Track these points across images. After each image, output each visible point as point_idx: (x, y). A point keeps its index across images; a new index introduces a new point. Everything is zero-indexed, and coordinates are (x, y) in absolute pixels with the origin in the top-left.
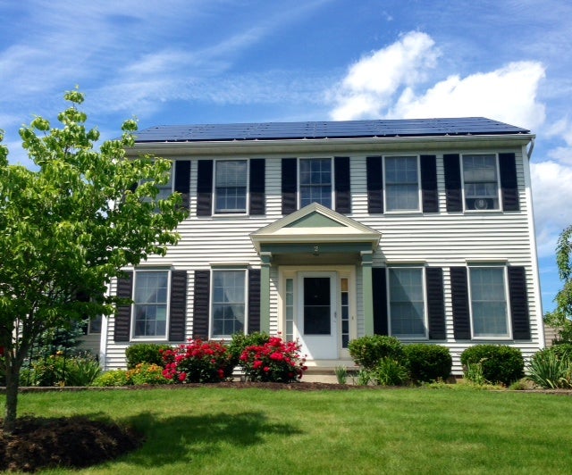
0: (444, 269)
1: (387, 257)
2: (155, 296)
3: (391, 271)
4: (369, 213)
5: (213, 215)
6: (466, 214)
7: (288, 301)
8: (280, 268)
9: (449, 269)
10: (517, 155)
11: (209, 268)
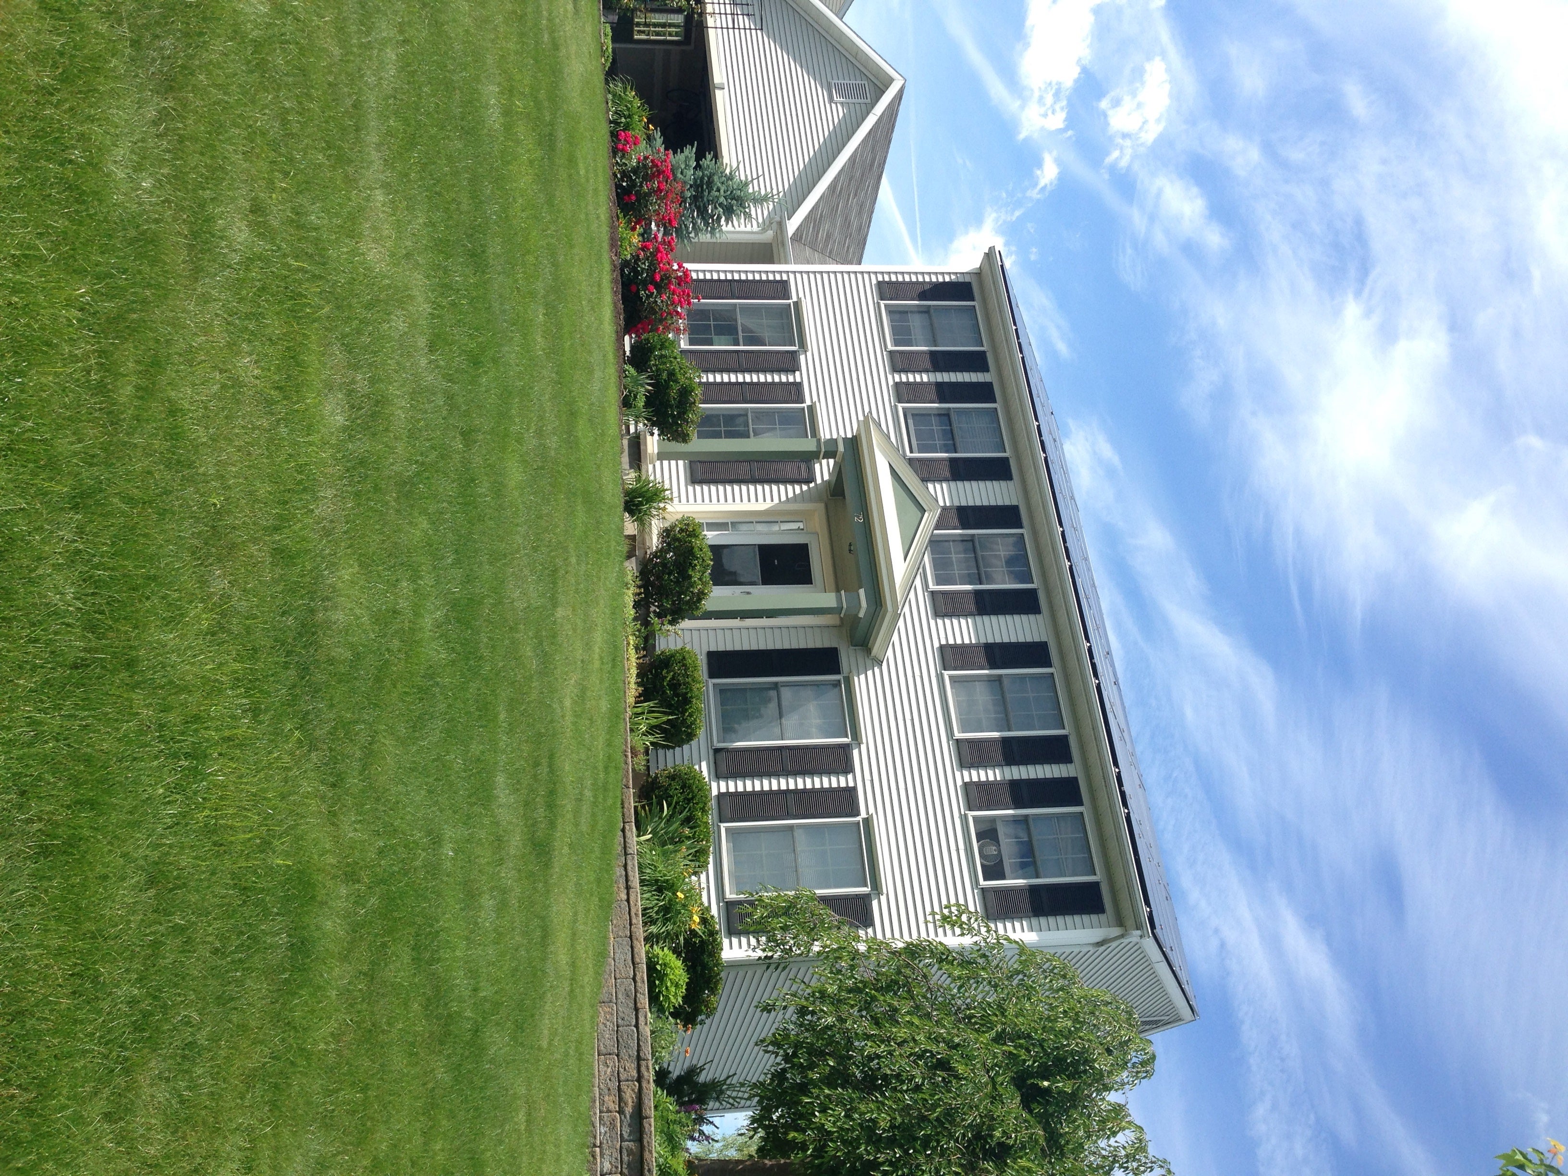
0: (850, 777)
1: (862, 677)
2: (752, 332)
3: (837, 684)
4: (941, 647)
5: (900, 406)
6: (964, 819)
7: (767, 518)
8: (821, 506)
9: (851, 784)
10: (1102, 917)
11: (808, 402)
